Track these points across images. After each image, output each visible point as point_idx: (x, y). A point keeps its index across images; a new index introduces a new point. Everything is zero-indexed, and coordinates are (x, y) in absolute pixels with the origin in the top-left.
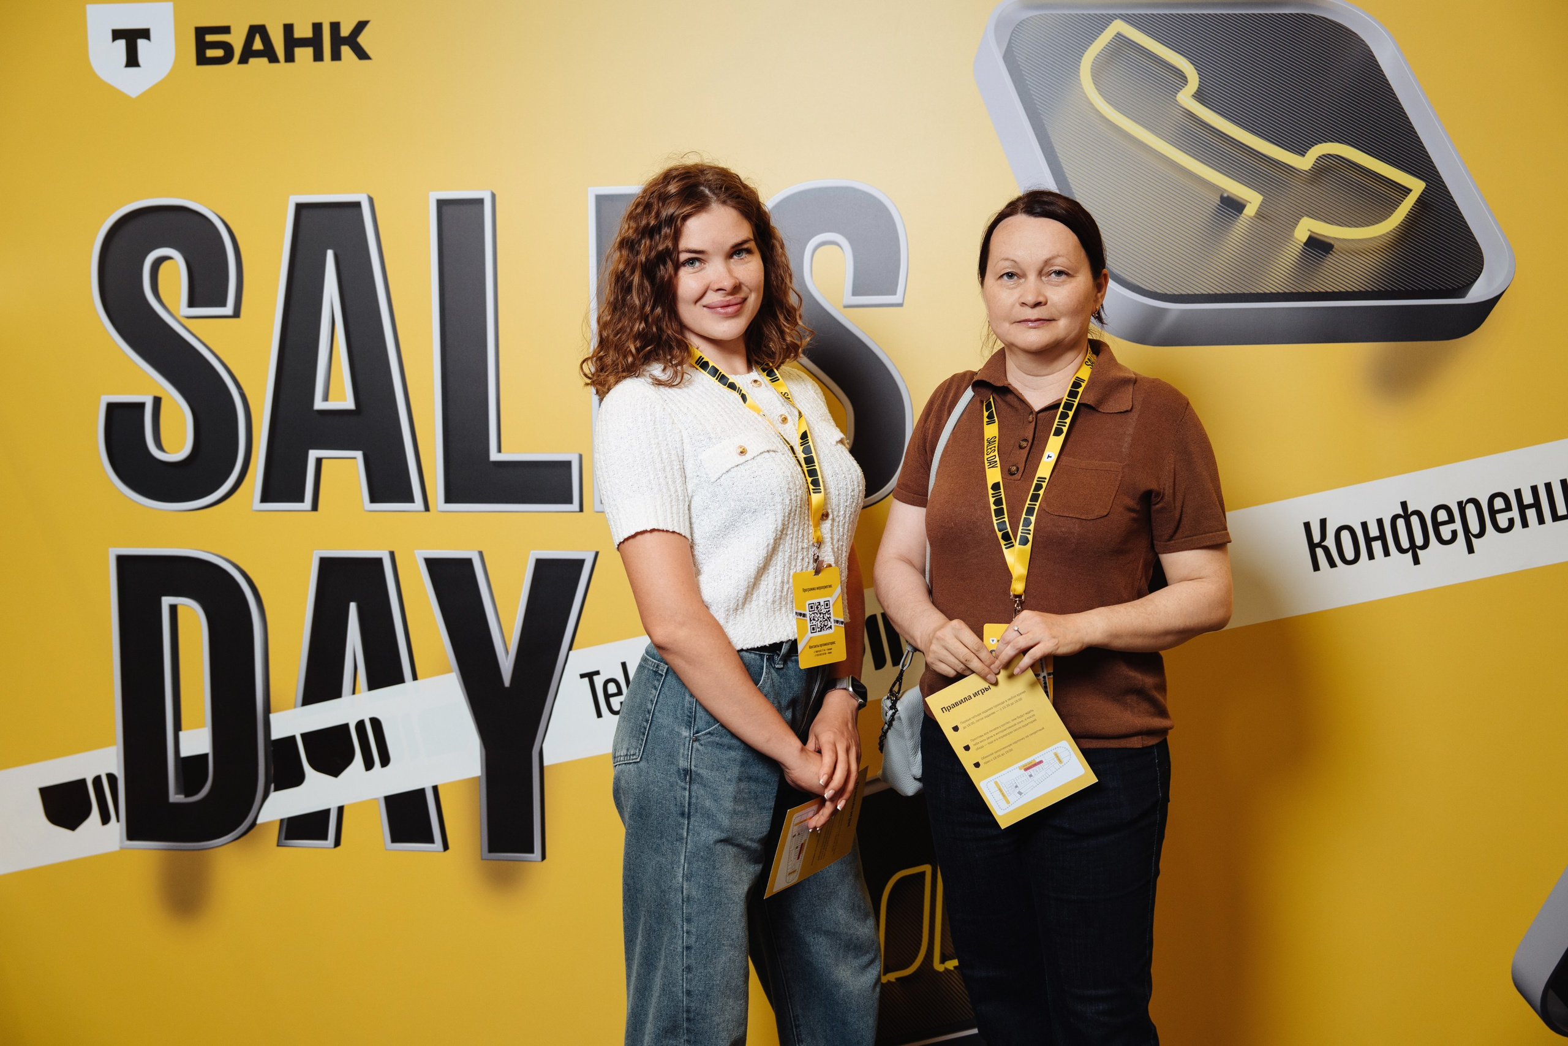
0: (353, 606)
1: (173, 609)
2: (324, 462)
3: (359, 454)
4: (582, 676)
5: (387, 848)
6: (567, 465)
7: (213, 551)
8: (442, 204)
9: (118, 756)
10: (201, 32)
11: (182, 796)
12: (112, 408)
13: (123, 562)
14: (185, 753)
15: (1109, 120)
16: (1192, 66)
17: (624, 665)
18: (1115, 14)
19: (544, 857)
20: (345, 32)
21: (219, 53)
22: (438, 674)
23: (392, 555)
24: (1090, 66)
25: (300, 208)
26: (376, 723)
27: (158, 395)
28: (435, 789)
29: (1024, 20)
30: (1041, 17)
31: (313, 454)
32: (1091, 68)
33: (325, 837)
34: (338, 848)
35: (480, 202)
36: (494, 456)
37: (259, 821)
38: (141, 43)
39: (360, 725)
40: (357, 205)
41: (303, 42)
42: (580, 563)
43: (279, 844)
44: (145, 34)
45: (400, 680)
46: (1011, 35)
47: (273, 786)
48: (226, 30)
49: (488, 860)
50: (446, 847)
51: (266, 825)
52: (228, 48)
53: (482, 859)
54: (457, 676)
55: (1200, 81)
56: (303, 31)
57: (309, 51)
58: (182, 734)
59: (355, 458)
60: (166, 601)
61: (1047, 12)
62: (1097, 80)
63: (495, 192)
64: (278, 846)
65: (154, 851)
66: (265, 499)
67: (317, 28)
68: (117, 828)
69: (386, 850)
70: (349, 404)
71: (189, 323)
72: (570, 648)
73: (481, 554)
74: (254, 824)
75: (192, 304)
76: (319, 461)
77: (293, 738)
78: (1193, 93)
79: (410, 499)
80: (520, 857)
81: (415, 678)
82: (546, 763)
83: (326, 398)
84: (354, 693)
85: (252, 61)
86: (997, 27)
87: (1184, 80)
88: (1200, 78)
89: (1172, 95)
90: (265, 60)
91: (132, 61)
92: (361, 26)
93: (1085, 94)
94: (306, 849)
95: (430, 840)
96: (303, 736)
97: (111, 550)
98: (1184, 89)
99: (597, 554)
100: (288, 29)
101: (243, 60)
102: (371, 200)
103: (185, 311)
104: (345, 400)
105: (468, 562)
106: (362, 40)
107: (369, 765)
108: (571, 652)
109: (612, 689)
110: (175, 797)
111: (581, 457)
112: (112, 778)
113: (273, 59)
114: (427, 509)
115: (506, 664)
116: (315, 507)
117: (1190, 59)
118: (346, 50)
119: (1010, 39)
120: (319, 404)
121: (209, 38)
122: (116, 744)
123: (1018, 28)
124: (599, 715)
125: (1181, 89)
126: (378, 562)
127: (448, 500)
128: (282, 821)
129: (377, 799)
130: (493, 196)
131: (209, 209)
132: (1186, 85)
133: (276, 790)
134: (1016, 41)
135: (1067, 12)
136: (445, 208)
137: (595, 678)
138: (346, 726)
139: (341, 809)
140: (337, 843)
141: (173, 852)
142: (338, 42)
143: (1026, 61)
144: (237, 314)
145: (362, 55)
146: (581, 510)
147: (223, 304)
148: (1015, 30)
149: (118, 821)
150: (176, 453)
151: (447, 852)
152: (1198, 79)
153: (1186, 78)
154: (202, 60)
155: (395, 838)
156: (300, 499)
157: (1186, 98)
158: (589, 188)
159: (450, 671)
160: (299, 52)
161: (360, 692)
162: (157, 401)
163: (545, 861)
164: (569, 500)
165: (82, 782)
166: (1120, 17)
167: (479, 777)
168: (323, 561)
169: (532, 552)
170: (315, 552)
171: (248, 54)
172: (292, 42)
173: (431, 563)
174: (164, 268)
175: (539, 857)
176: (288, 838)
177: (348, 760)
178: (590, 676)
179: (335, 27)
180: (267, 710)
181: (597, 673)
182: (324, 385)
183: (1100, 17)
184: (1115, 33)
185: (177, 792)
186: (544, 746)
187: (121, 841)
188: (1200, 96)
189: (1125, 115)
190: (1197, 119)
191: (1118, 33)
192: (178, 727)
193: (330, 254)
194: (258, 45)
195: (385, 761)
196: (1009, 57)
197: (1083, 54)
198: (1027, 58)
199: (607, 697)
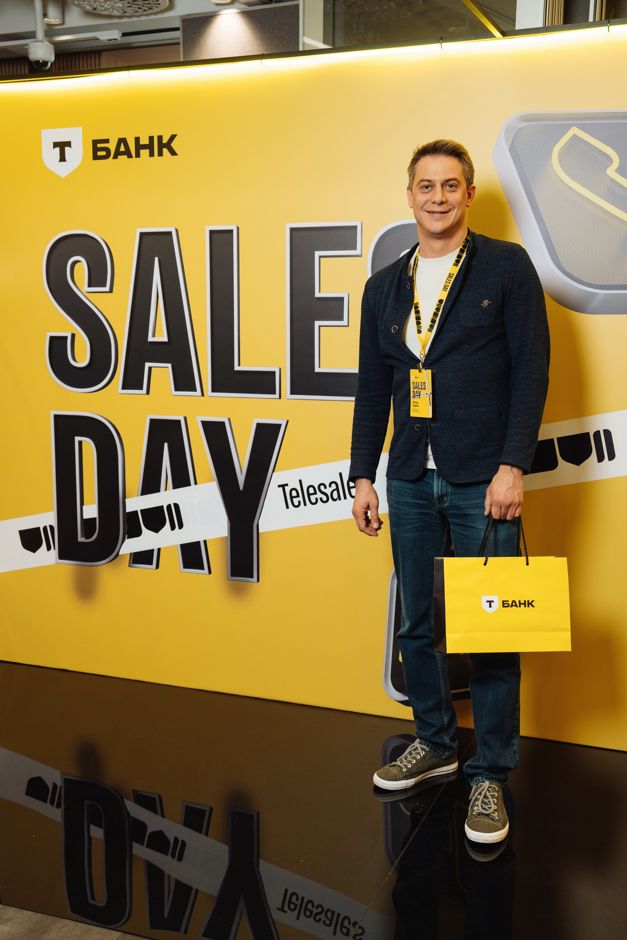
0: (166, 445)
1: (80, 443)
2: (152, 368)
3: (169, 365)
4: (279, 486)
5: (181, 571)
6: (273, 373)
7: (99, 414)
8: (212, 232)
9: (54, 517)
10: (95, 142)
11: (84, 539)
12: (52, 339)
13: (57, 418)
14: (85, 517)
15: (567, 185)
16: (615, 153)
17: (300, 481)
18: (572, 124)
19: (258, 581)
20: (165, 141)
21: (103, 153)
22: (207, 482)
23: (185, 418)
24: (557, 154)
25: (142, 235)
26: (176, 506)
27: (74, 333)
28: (205, 542)
29: (521, 128)
30: (531, 126)
31: (147, 365)
32: (558, 155)
33: (151, 564)
34: (158, 569)
35: (231, 231)
36: (237, 368)
37: (120, 554)
38: (67, 149)
39: (169, 507)
40: (170, 233)
41: (144, 147)
42: (279, 426)
43: (130, 566)
44: (68, 144)
45: (189, 485)
46: (514, 136)
47: (127, 536)
48: (107, 141)
49: (230, 580)
50: (210, 572)
51: (123, 555)
52: (108, 150)
53: (228, 580)
54: (217, 483)
55: (620, 162)
56: (144, 141)
57: (147, 151)
58: (84, 507)
59: (168, 367)
60: (77, 439)
61: (534, 123)
62: (561, 162)
63: (239, 227)
64: (129, 566)
65: (70, 565)
66: (124, 388)
67: (151, 139)
68: (54, 553)
69: (181, 572)
70: (165, 339)
71: (88, 295)
72: (273, 471)
73: (229, 419)
74: (117, 555)
75: (90, 285)
76: (150, 368)
77: (137, 512)
78: (615, 169)
79: (195, 390)
80: (246, 579)
81: (196, 483)
82: (260, 532)
83: (154, 336)
84: (166, 490)
85: (119, 157)
86: (506, 132)
87: (610, 161)
88: (620, 160)
89: (604, 170)
90: (126, 156)
91: (63, 158)
92: (173, 137)
93: (554, 170)
94: (142, 568)
95: (203, 568)
96: (141, 511)
97: (51, 411)
98: (611, 167)
99: (288, 421)
100: (137, 139)
101: (115, 157)
102: (177, 230)
103: (86, 289)
104: (163, 336)
105: (223, 423)
106: (173, 145)
107: (173, 528)
108: (273, 473)
109: (294, 493)
110: (81, 539)
111: (280, 369)
112: (52, 527)
113: (130, 156)
114: (203, 395)
115: (241, 478)
116: (148, 393)
117: (614, 149)
118: (165, 151)
119: (513, 139)
120: (150, 339)
121: (99, 145)
122: (54, 511)
123: (516, 134)
124: (287, 507)
125: (611, 165)
126: (179, 422)
127: (213, 390)
128: (131, 554)
129: (177, 545)
130: (238, 228)
131: (99, 236)
132: (612, 164)
133: (128, 538)
134: (516, 140)
135: (545, 123)
136: (214, 235)
137: (286, 487)
138: (162, 507)
139: (159, 550)
140: (157, 567)
141: (80, 566)
142: (161, 146)
143: (521, 151)
144: (111, 291)
145: (173, 153)
146: (280, 398)
147: (104, 285)
148: (515, 135)
149: (55, 549)
150: (81, 363)
151: (211, 575)
152: (619, 161)
153: (612, 160)
154: (96, 157)
155: (185, 566)
156: (141, 389)
157: (611, 172)
158: (287, 224)
159: (213, 481)
160: (142, 152)
161: (169, 490)
162: (73, 336)
163: (259, 583)
164: (274, 393)
165: (38, 529)
166: (575, 126)
167: (227, 537)
168: (152, 421)
169: (255, 419)
170: (148, 416)
171: (118, 153)
172: (139, 147)
173: (205, 424)
174: (77, 266)
175: (256, 581)
176: (133, 563)
177: (163, 524)
178: (283, 486)
179: (160, 138)
180: (124, 497)
181: (287, 485)
182: (153, 328)
183: (564, 125)
184: (572, 135)
185: (82, 537)
186: (259, 522)
187: (56, 560)
188: (620, 171)
189: (576, 182)
190: (618, 184)
191: (574, 135)
192: (82, 504)
193: (156, 259)
194: (122, 149)
195: (181, 526)
196: (513, 150)
197: (554, 147)
198: (522, 150)
199: (292, 498)
